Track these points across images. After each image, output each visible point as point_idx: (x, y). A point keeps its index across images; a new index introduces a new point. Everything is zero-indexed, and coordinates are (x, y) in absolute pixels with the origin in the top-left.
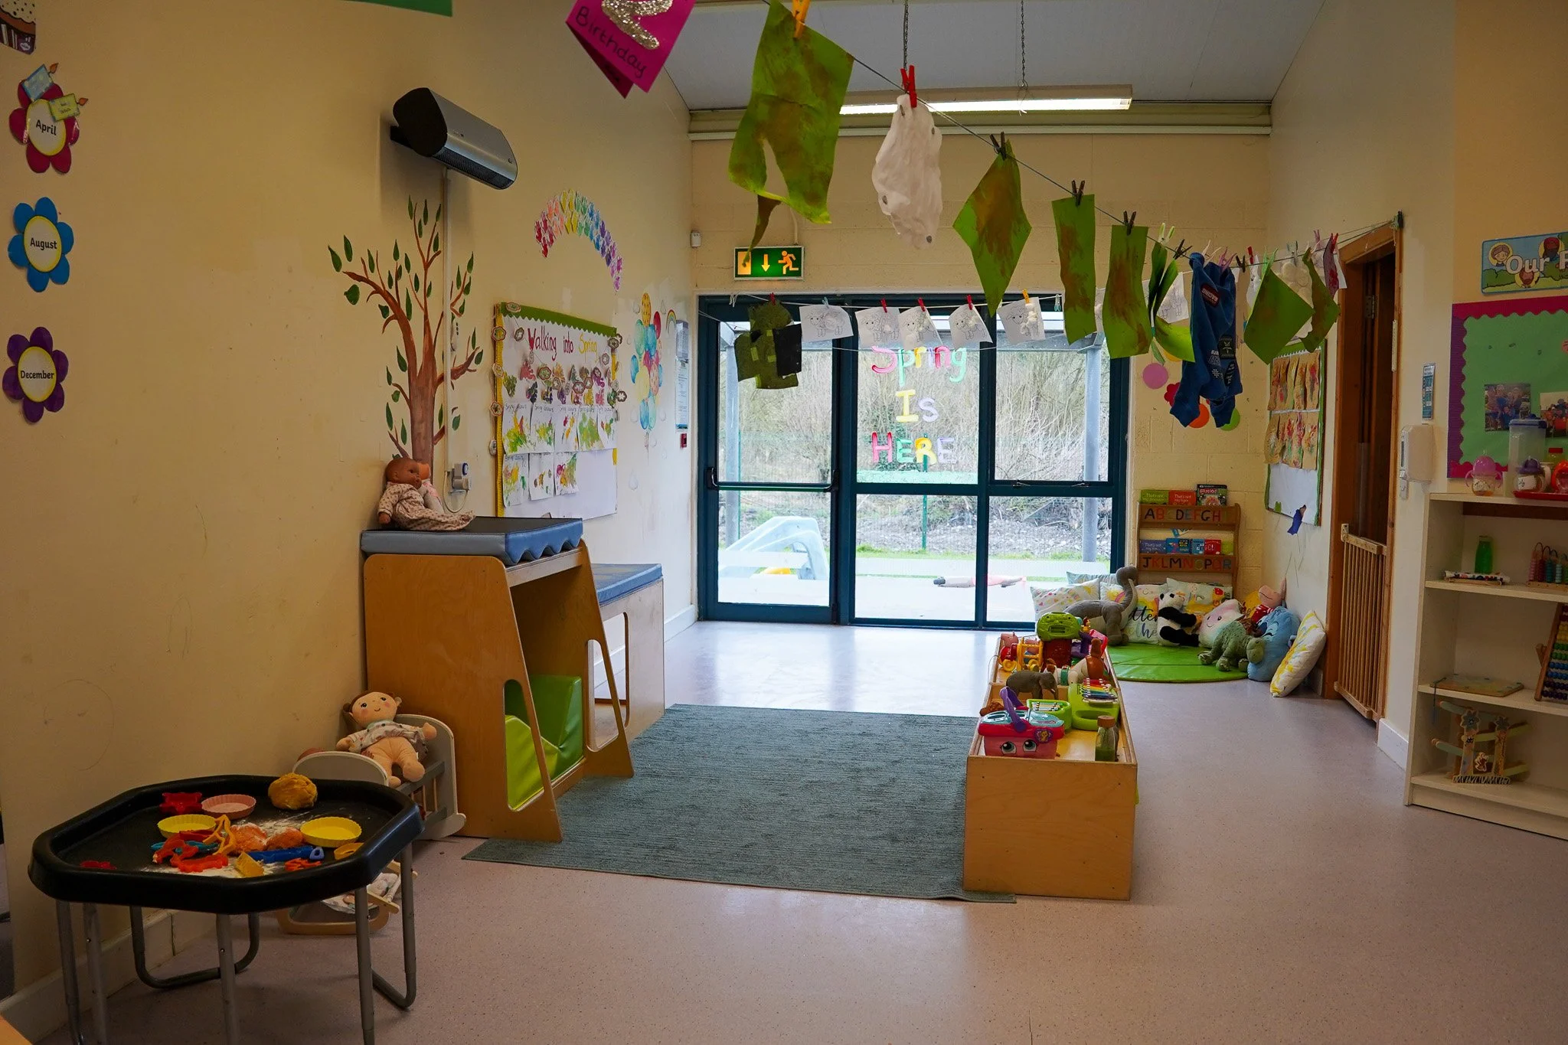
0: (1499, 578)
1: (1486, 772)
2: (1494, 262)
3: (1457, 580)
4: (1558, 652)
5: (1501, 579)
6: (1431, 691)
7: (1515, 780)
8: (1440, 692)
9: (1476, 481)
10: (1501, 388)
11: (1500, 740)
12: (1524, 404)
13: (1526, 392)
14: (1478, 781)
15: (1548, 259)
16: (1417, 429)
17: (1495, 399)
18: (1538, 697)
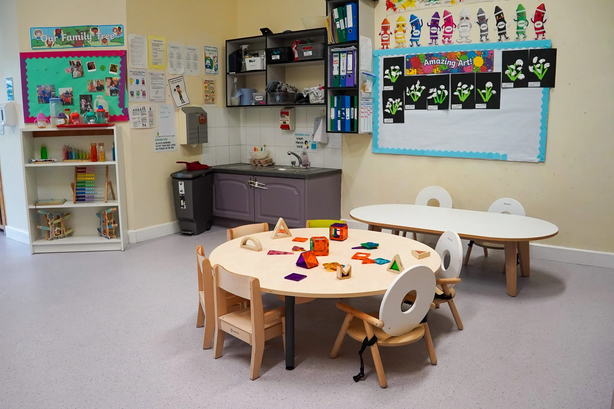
0: (52, 160)
1: (59, 234)
2: (36, 37)
3: (37, 162)
4: (78, 184)
5: (53, 160)
6: (34, 207)
7: (70, 235)
8: (38, 207)
9: (39, 123)
10: (43, 86)
11: (62, 221)
12: (53, 93)
13: (53, 88)
14: (58, 238)
15: (57, 37)
16: (7, 104)
17: (41, 91)
18: (75, 202)
